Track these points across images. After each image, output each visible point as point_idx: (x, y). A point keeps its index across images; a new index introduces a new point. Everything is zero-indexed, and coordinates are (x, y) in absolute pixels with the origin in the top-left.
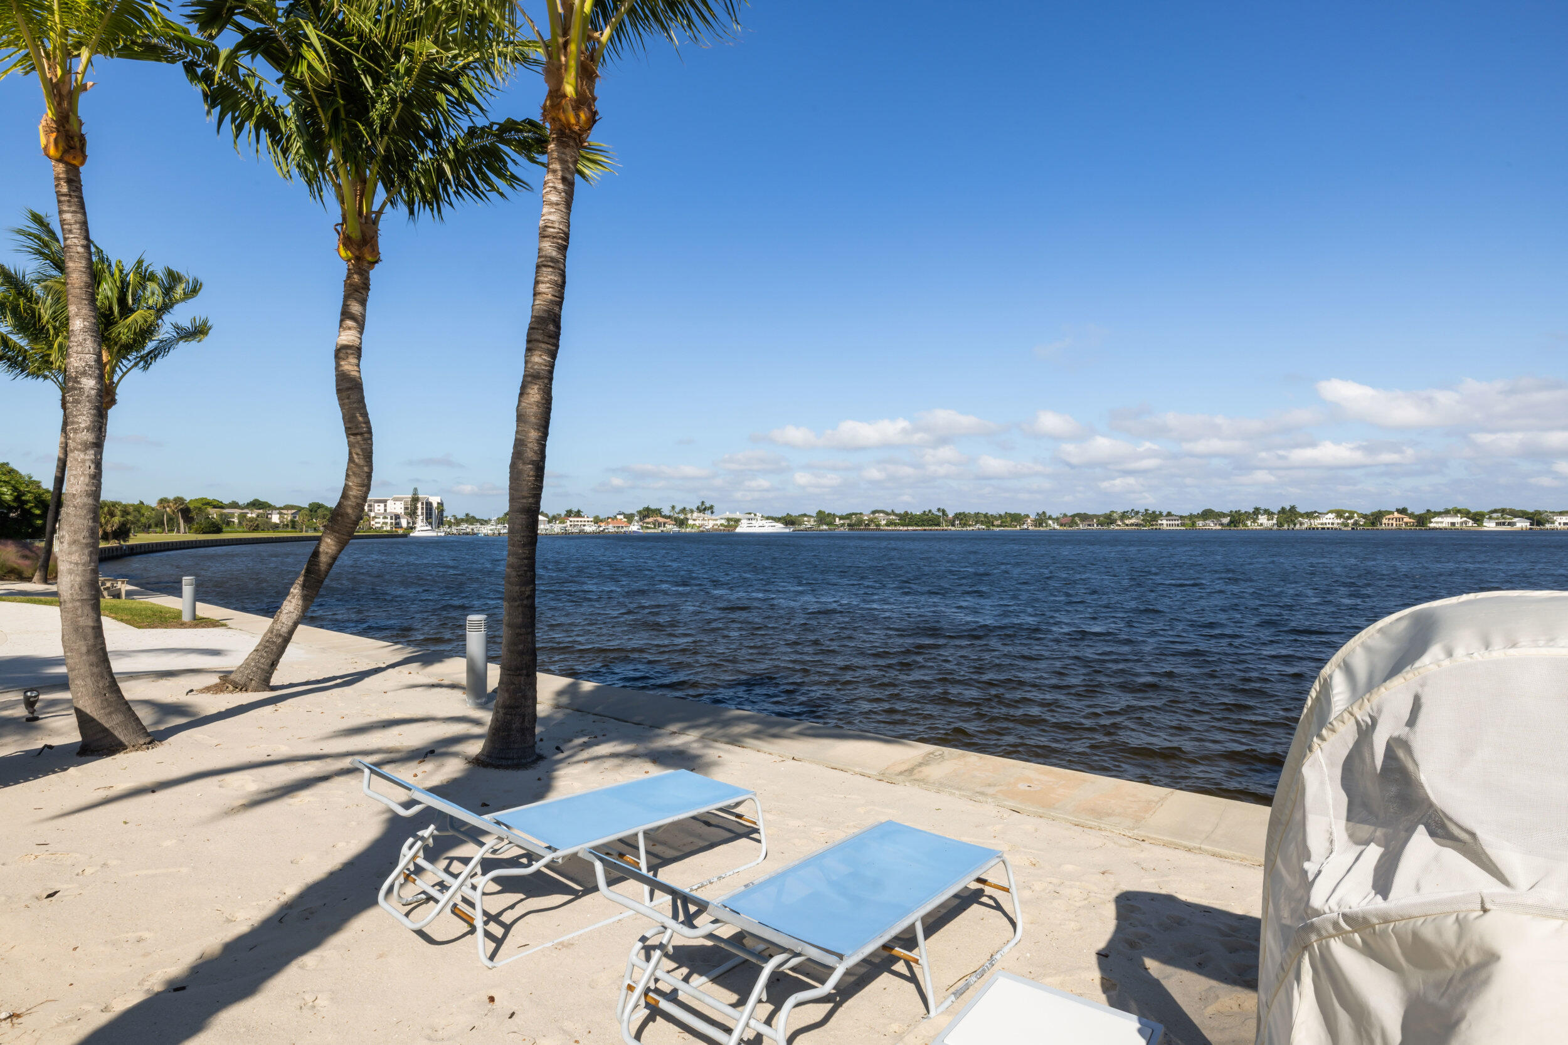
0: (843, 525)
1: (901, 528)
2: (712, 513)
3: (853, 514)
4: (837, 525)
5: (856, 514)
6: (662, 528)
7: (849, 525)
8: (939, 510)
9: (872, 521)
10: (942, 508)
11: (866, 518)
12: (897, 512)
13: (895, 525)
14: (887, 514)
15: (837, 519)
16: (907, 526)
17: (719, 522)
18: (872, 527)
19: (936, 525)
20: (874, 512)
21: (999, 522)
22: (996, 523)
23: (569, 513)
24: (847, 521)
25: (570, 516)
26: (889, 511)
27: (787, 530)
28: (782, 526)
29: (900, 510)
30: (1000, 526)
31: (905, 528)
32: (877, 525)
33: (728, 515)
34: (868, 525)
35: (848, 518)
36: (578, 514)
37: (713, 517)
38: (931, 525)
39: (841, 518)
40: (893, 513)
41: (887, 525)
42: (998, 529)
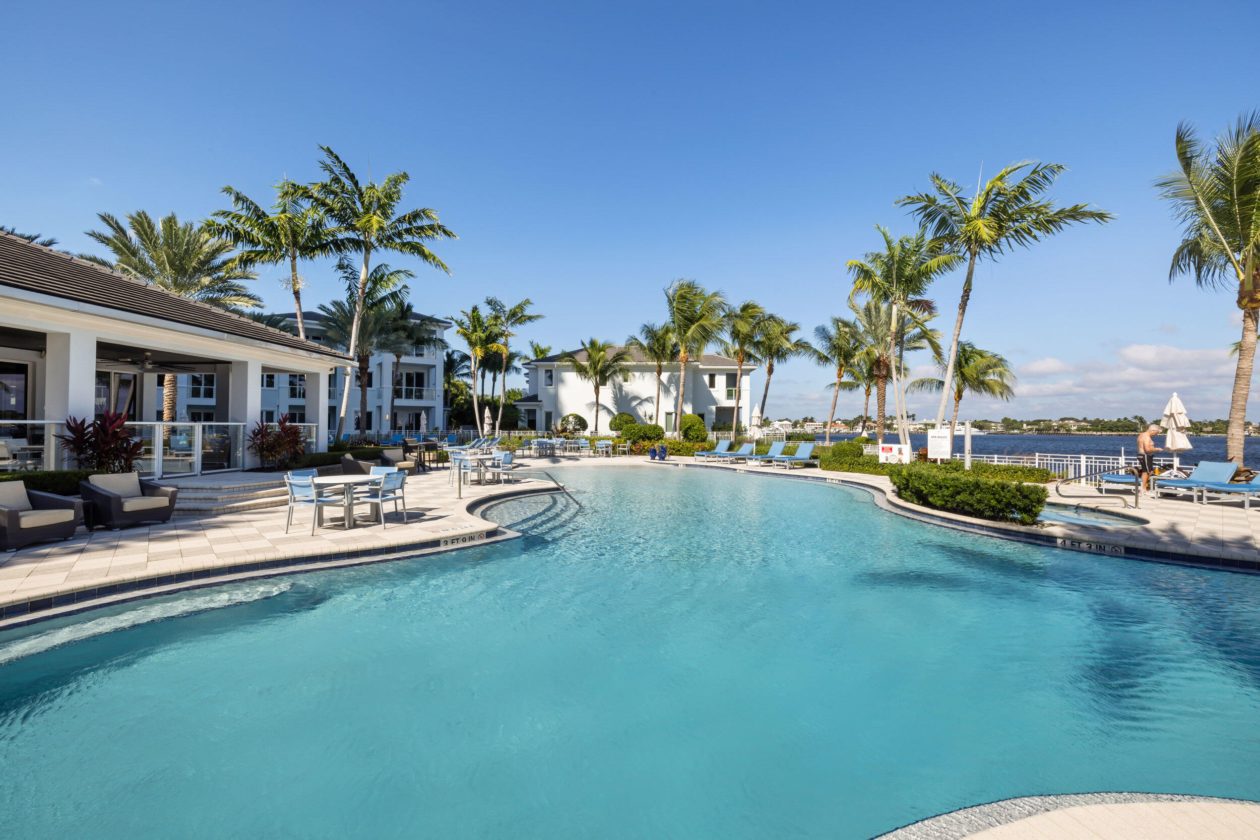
0: (1031, 430)
1: (1095, 433)
2: (914, 420)
3: (1042, 421)
4: (1025, 430)
5: (1044, 421)
6: (873, 431)
7: (1036, 430)
8: (1136, 417)
9: (1062, 426)
10: (1139, 415)
11: (1054, 424)
12: (1089, 419)
13: (1087, 430)
14: (1077, 421)
15: (1025, 425)
16: (1102, 431)
17: (918, 427)
18: (1062, 431)
19: (1133, 431)
20: (1063, 420)
21: (1210, 429)
22: (1205, 429)
23: (805, 420)
24: (1035, 427)
25: (806, 422)
26: (1080, 418)
27: (982, 434)
28: (977, 430)
29: (1092, 418)
30: (1212, 432)
31: (1099, 433)
32: (1067, 431)
33: (925, 421)
34: (1058, 430)
35: (1036, 425)
36: (812, 420)
37: (914, 423)
38: (1127, 431)
39: (1028, 423)
40: (1085, 420)
41: (1078, 430)
42: (1209, 435)
